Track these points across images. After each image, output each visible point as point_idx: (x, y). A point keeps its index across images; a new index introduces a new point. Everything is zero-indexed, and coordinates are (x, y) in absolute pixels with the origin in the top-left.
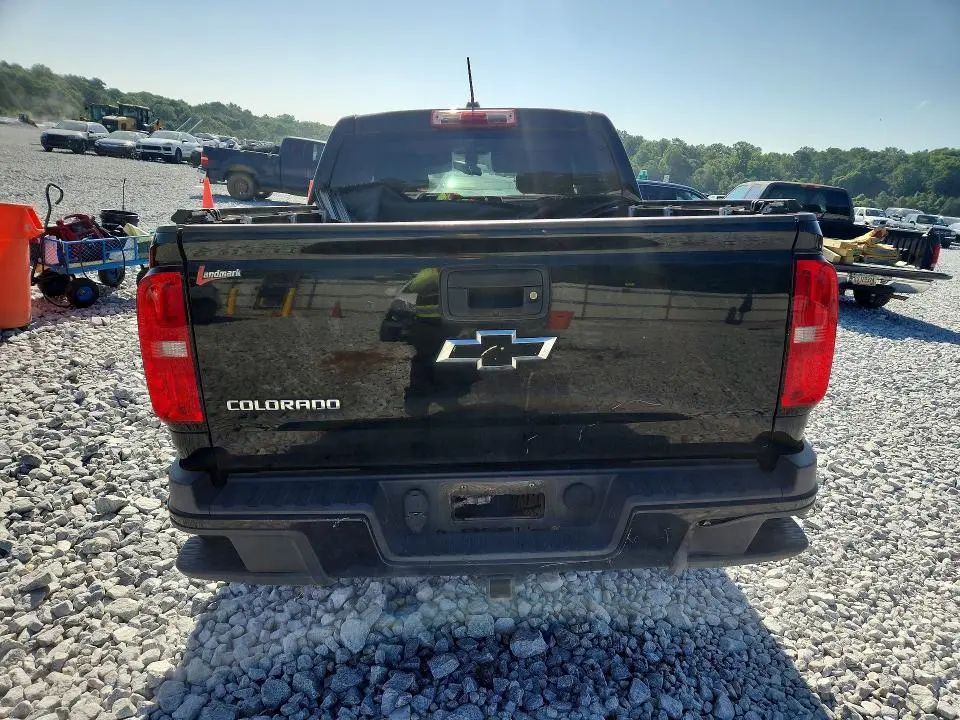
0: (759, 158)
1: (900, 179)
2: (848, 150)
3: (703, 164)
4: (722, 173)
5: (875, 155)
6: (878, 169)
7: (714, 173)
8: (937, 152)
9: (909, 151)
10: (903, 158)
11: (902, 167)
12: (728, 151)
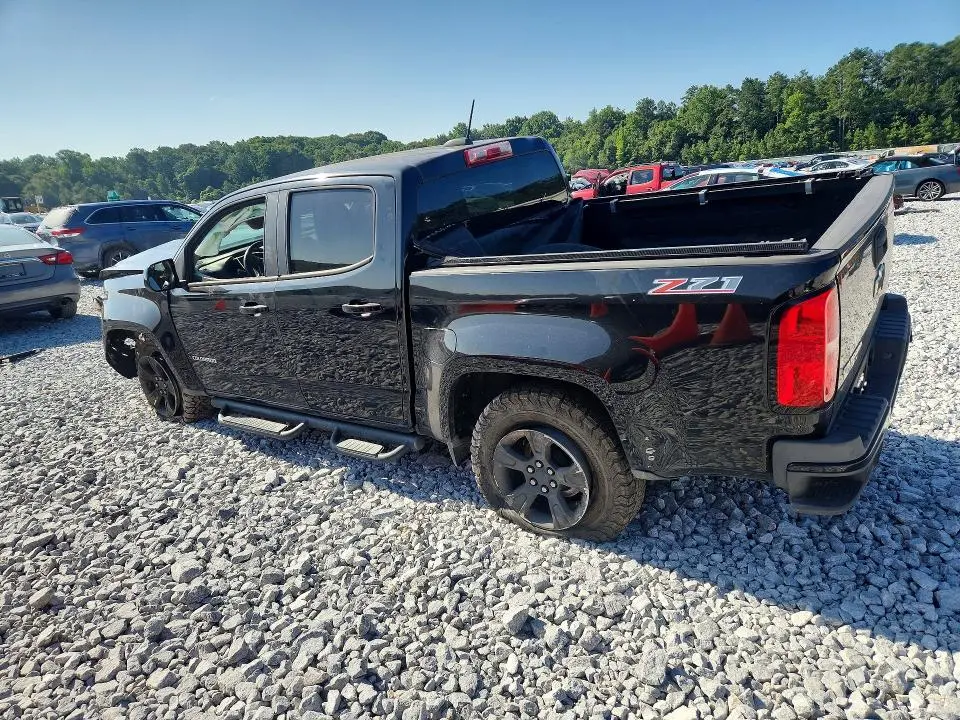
0: (93, 165)
1: (234, 167)
2: (177, 147)
3: (29, 179)
4: (58, 187)
5: (203, 149)
6: (212, 161)
7: (48, 187)
8: (252, 141)
9: (231, 143)
10: (228, 149)
11: (231, 157)
12: (52, 162)
